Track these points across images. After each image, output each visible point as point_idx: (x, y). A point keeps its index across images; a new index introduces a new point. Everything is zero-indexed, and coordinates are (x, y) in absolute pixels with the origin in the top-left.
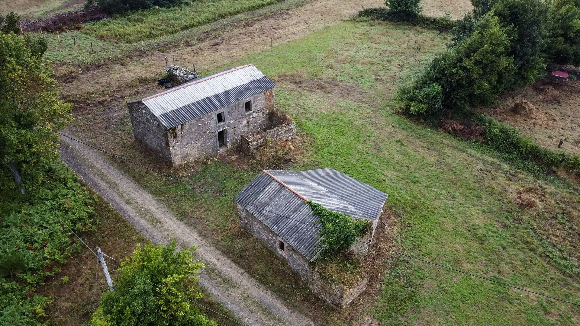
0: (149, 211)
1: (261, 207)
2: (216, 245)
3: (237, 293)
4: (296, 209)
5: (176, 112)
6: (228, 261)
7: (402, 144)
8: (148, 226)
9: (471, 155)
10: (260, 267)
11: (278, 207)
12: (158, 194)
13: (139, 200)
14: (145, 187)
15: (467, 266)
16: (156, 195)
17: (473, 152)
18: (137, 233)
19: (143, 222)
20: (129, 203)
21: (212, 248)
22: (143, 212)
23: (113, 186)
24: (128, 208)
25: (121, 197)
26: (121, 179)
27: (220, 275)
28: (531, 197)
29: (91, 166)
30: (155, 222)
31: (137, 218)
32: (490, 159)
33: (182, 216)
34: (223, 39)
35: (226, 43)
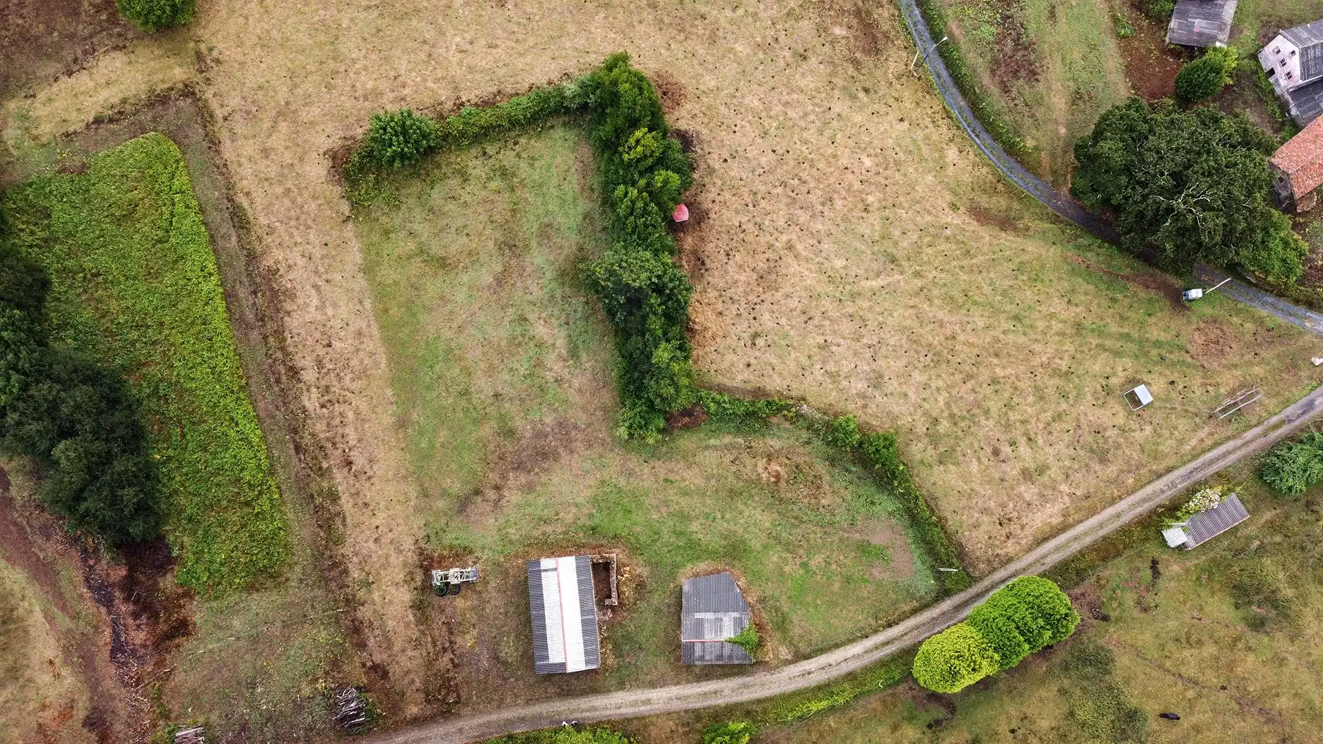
0: (636, 701)
1: (702, 658)
2: (688, 682)
3: (727, 692)
4: (722, 648)
5: (587, 653)
6: (704, 683)
7: (671, 482)
8: (648, 707)
9: (715, 448)
10: (720, 671)
11: (711, 653)
12: (621, 686)
13: (620, 701)
14: (609, 691)
15: (787, 569)
16: (623, 689)
17: (713, 442)
18: (650, 716)
19: (642, 708)
20: (620, 707)
21: (690, 685)
22: (635, 704)
23: (595, 709)
24: (623, 711)
25: (610, 709)
26: (590, 701)
27: (710, 693)
28: (775, 467)
29: (560, 713)
30: (648, 702)
31: (637, 710)
32: (727, 439)
33: (653, 685)
34: (334, 444)
35: (350, 449)
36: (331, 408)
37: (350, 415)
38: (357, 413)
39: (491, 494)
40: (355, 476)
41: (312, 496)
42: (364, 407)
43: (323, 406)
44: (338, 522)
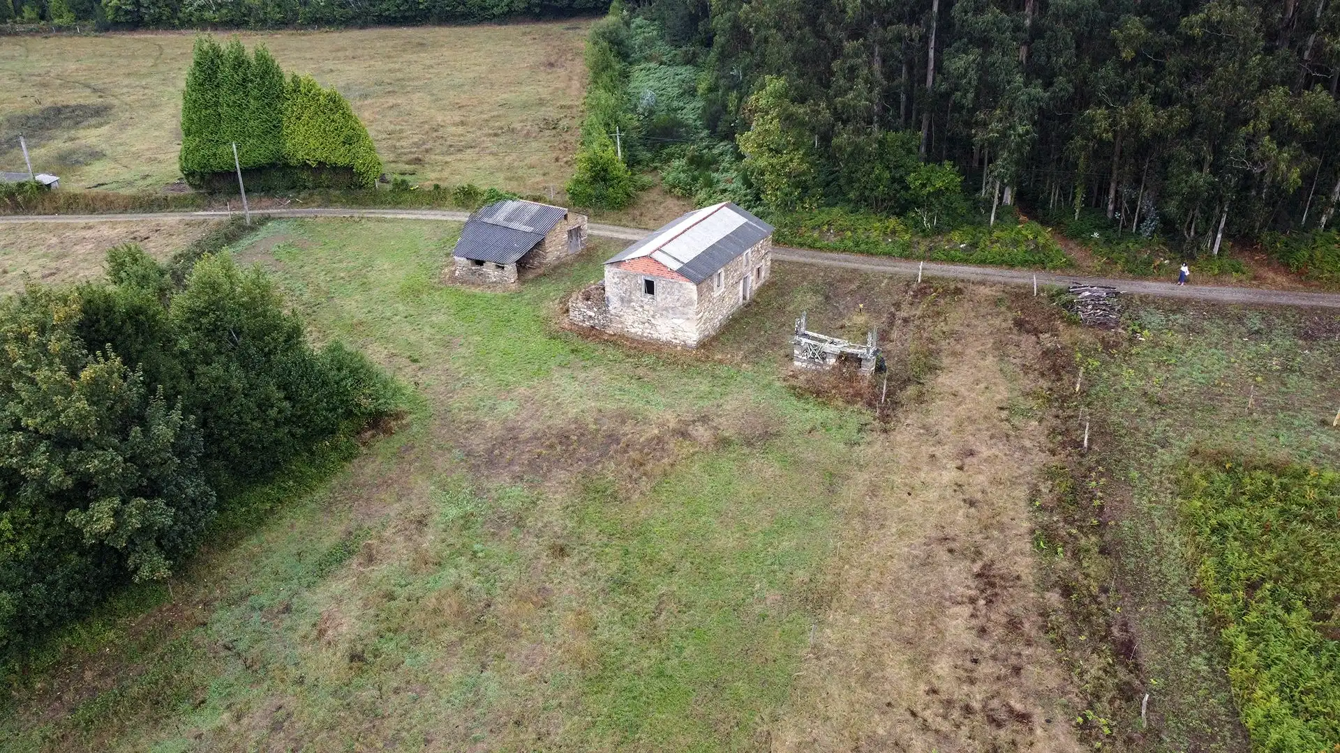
34: (1013, 624)
35: (973, 601)
36: (995, 703)
37: (942, 666)
38: (921, 664)
39: (702, 432)
40: (978, 553)
41: (1103, 551)
42: (897, 669)
43: (1023, 718)
44: (1046, 497)
